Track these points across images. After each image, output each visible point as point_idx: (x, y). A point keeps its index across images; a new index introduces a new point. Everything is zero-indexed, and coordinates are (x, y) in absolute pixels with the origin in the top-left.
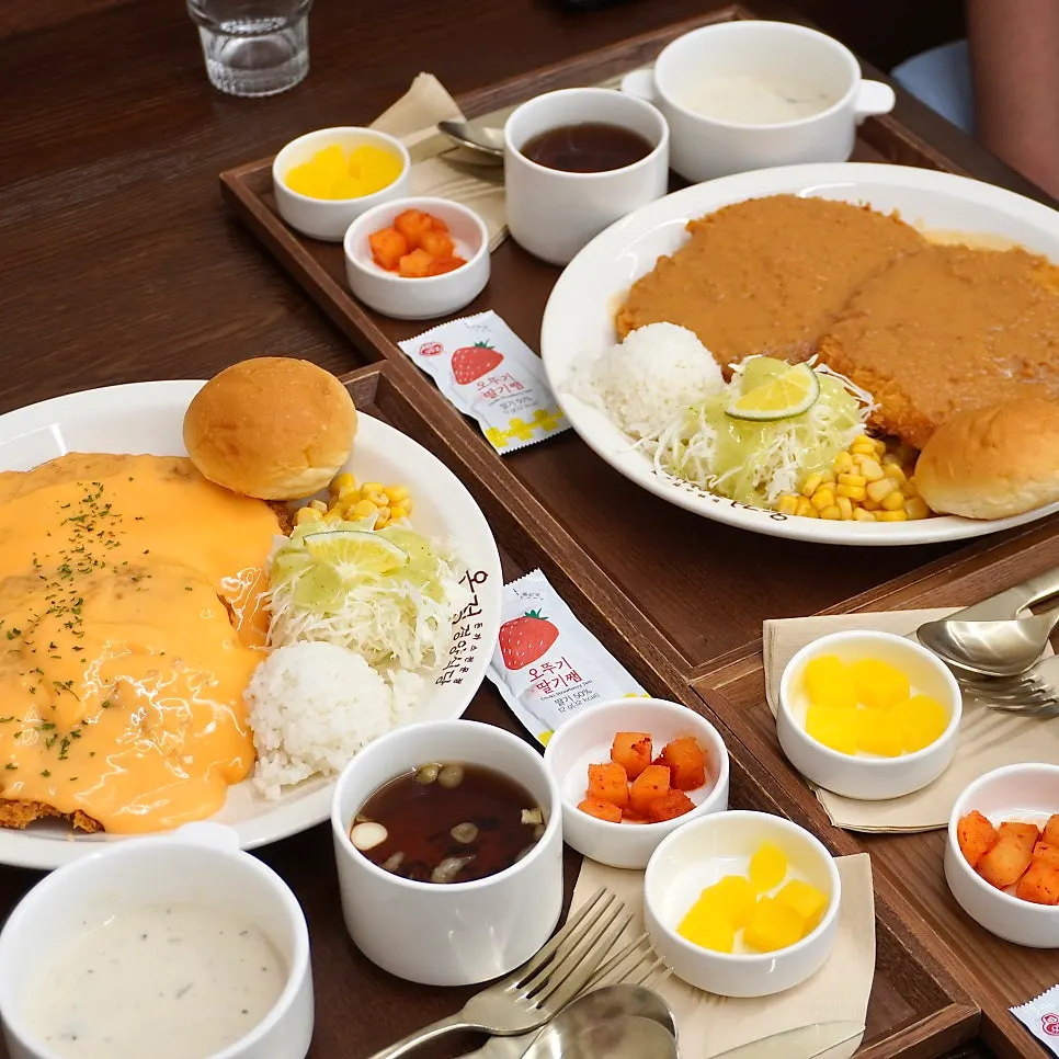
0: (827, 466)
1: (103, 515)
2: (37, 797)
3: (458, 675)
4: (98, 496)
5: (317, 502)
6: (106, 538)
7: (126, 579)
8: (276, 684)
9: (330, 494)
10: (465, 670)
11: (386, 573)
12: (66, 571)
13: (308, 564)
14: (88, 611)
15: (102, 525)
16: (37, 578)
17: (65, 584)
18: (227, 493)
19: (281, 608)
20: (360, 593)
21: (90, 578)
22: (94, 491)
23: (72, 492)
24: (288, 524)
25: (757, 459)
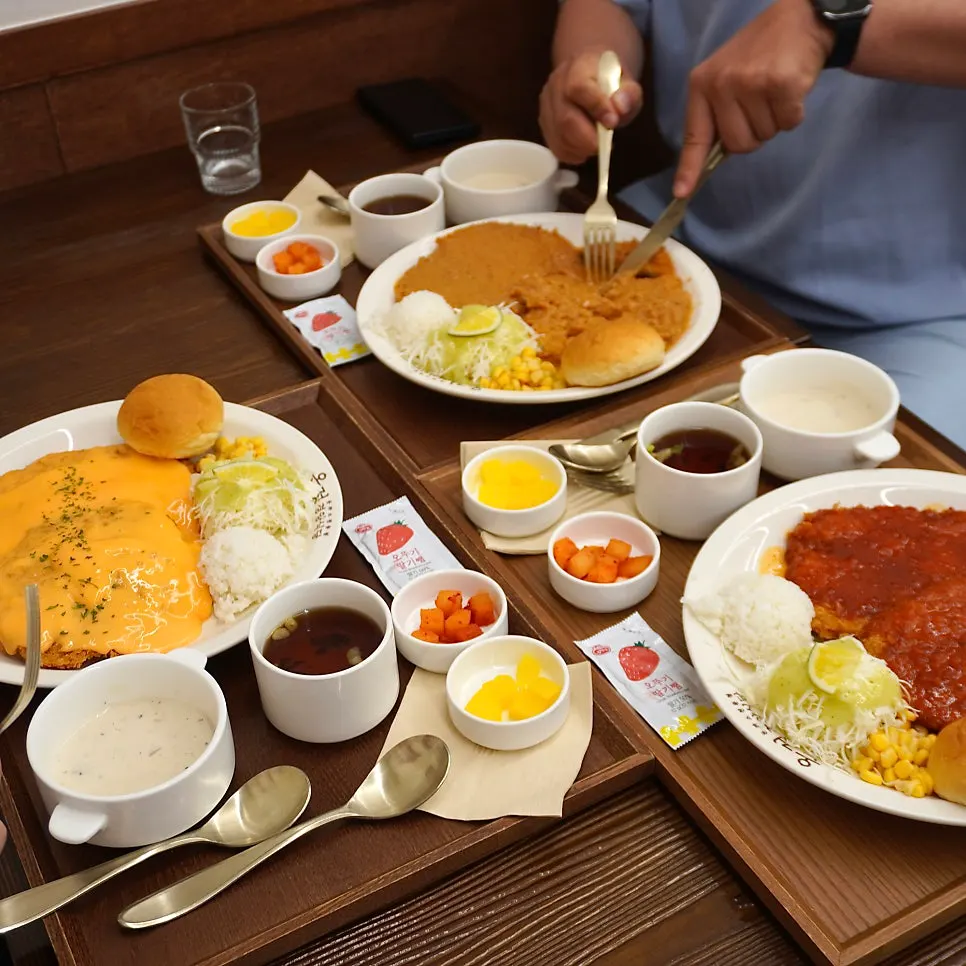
0: (506, 363)
1: (79, 484)
2: (85, 647)
3: (324, 531)
4: (73, 474)
5: (210, 455)
6: (86, 496)
7: (107, 515)
8: (217, 554)
9: (215, 450)
10: (328, 527)
11: (268, 481)
12: (65, 518)
13: (218, 485)
14: (88, 536)
15: (80, 489)
16: (48, 526)
17: (68, 525)
18: (154, 459)
19: (206, 513)
20: (254, 495)
21: (82, 519)
22: (70, 472)
23: (57, 475)
24: (196, 469)
25: (465, 358)
